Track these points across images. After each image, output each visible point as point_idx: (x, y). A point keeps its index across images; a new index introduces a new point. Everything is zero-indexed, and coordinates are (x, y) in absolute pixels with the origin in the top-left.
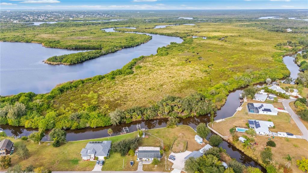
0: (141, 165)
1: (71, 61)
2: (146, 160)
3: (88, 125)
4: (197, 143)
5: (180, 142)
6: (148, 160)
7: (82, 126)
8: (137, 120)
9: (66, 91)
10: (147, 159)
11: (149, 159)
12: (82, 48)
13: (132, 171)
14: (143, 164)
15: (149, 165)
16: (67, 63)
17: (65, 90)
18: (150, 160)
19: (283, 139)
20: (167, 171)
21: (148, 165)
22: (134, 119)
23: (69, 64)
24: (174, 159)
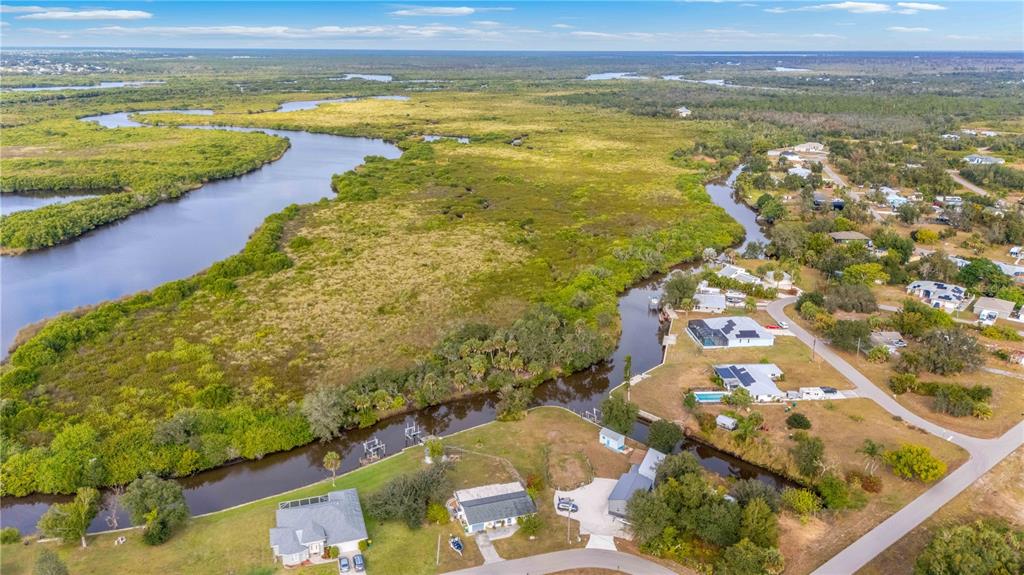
0: (487, 543)
1: (30, 241)
2: (494, 527)
3: (233, 453)
4: (612, 451)
5: (566, 457)
6: (500, 525)
7: (215, 460)
8: (393, 411)
9: (75, 349)
10: (498, 522)
11: (503, 522)
12: (40, 189)
13: (469, 567)
14: (491, 539)
15: (511, 538)
16: (14, 247)
17: (70, 345)
18: (506, 524)
19: (817, 404)
20: (573, 547)
21: (509, 541)
22: (383, 412)
23: (22, 249)
24: (575, 509)
